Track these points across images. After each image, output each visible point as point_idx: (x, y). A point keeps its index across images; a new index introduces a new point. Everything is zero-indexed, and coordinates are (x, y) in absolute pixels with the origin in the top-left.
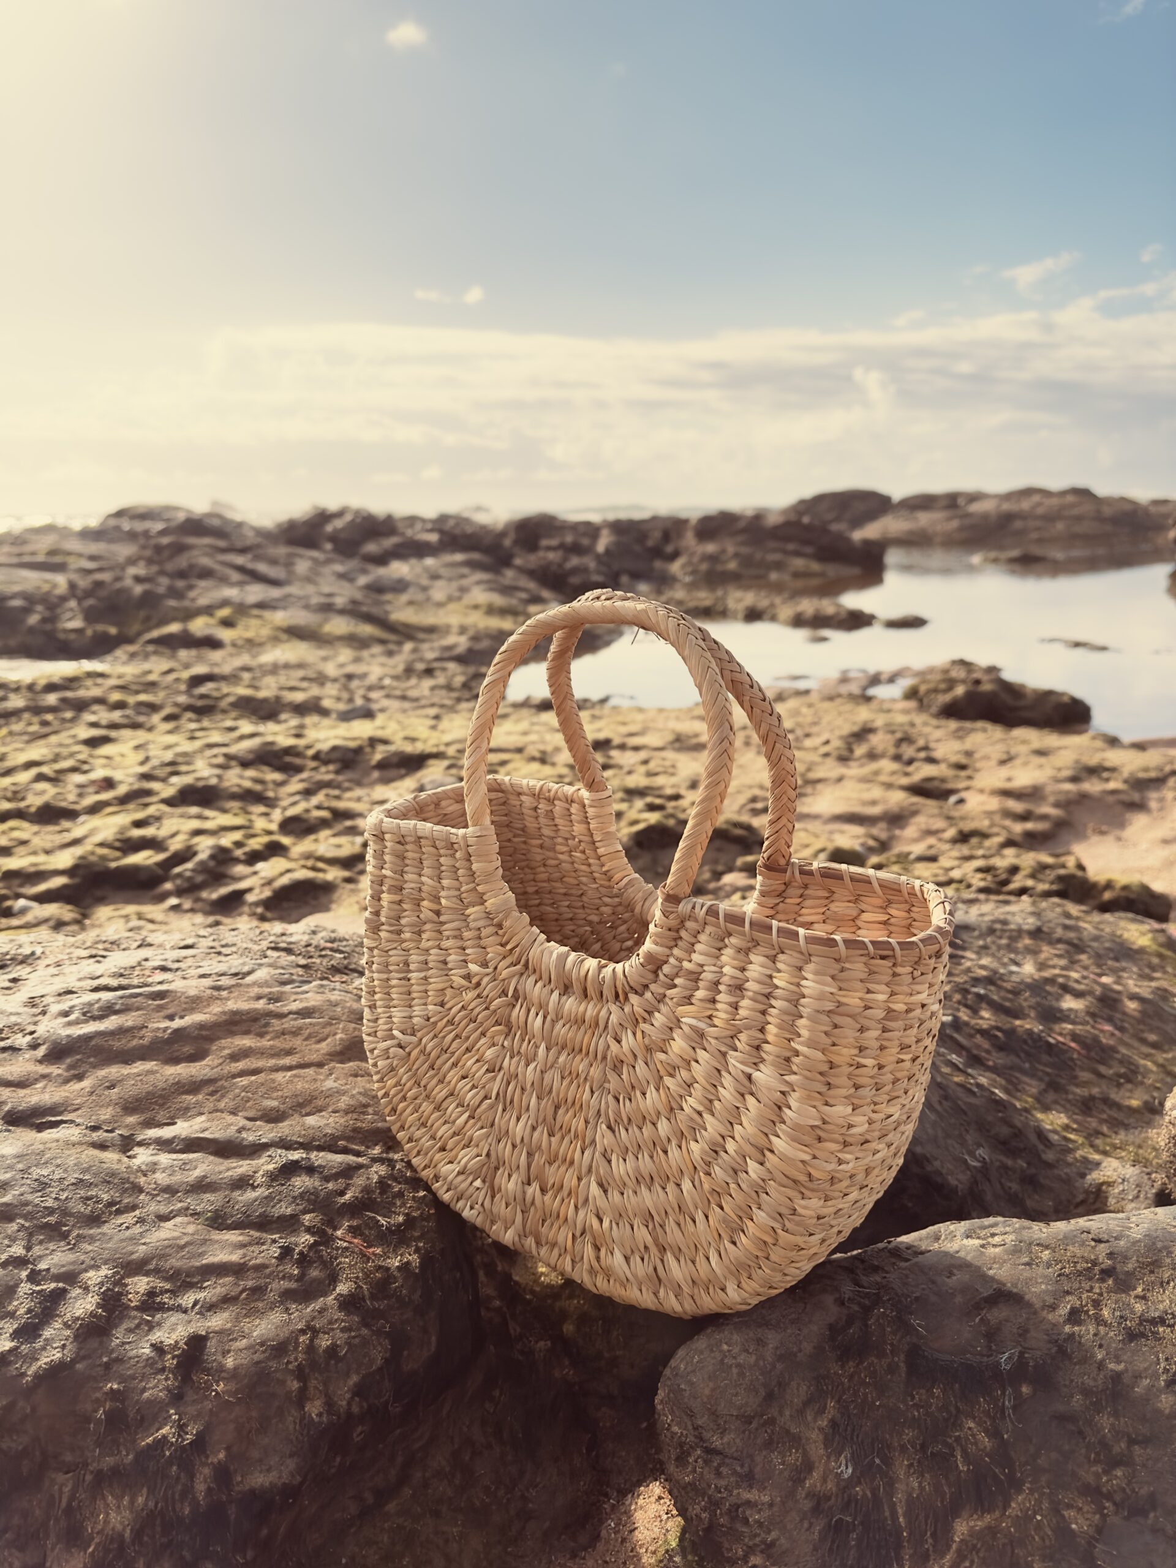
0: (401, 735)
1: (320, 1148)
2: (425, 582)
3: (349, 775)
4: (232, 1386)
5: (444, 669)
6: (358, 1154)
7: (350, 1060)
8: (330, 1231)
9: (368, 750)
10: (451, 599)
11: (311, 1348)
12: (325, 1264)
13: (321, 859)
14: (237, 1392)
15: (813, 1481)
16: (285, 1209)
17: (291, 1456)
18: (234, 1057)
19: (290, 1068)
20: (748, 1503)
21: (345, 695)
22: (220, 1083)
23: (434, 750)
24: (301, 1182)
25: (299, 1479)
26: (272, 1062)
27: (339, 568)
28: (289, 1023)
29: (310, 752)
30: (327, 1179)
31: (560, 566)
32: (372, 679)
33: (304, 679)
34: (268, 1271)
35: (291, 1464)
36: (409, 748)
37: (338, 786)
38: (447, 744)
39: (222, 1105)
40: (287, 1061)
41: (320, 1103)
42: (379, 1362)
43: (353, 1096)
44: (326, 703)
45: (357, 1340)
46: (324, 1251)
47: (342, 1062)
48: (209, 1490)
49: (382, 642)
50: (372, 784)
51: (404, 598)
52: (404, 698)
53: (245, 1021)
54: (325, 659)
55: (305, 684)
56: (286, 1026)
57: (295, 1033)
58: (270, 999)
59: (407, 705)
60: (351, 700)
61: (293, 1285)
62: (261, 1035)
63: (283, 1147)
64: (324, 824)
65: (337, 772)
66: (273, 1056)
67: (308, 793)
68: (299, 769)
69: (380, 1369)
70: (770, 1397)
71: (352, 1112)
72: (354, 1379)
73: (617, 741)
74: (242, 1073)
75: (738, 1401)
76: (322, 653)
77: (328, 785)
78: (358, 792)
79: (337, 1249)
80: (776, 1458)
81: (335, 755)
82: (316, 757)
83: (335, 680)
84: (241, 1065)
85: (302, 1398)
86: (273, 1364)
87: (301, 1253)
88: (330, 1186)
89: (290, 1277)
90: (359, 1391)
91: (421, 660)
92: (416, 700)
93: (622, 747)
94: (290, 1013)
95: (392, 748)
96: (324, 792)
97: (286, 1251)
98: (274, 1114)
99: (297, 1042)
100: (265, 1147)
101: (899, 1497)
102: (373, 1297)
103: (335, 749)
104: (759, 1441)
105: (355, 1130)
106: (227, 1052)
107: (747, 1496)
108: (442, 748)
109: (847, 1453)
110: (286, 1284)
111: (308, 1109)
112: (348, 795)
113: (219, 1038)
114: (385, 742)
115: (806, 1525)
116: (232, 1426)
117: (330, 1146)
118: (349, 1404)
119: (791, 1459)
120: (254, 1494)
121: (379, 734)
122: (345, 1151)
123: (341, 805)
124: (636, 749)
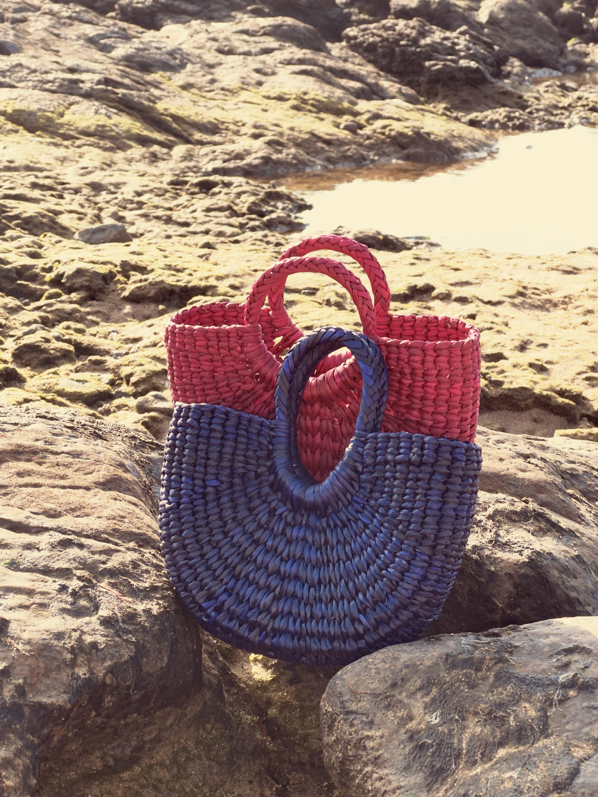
0: (162, 262)
1: (87, 537)
2: (211, 57)
3: (95, 306)
4: (28, 647)
5: (227, 185)
6: (116, 544)
7: (110, 489)
8: (94, 581)
9: (119, 277)
10: (245, 85)
11: (80, 640)
12: (91, 599)
13: (60, 393)
14: (30, 651)
15: (412, 725)
16: (62, 564)
17: (65, 692)
18: (20, 474)
19: (64, 487)
20: (368, 738)
21: (91, 212)
22: (10, 489)
23: (203, 283)
24: (74, 552)
25: (69, 706)
26: (50, 482)
27: (90, 30)
28: (61, 459)
29: (49, 277)
30: (93, 553)
31: (415, 42)
32: (127, 192)
33: (34, 186)
34: (50, 596)
35: (65, 697)
36: (170, 280)
37: (81, 320)
38: (219, 278)
39: (12, 502)
40: (62, 483)
41: (86, 510)
42: (126, 657)
43: (113, 510)
44: (64, 220)
45: (112, 643)
46: (91, 591)
47: (104, 490)
48: (13, 697)
49: (144, 141)
50: (123, 319)
51: (180, 78)
52: (169, 220)
53: (27, 452)
54: (63, 160)
55: (36, 194)
56: (60, 460)
57: (67, 466)
58: (46, 442)
59: (172, 229)
60: (98, 218)
61: (68, 607)
62: (40, 464)
63: (60, 532)
64: (66, 356)
65: (81, 302)
66: (50, 478)
67: (47, 323)
68: (35, 296)
69: (126, 662)
70: (394, 685)
71: (113, 519)
72: (108, 663)
73: (440, 289)
74: (26, 485)
75: (372, 686)
76: (61, 152)
77: (69, 316)
78: (104, 327)
79: (100, 592)
80: (390, 714)
81: (79, 281)
82: (56, 282)
83: (77, 191)
84: (27, 480)
85: (73, 664)
86: (55, 643)
87: (74, 590)
88: (96, 557)
89: (66, 602)
90: (111, 670)
91: (196, 170)
92: (186, 224)
93: (446, 297)
94: (63, 453)
95: (151, 277)
96: (65, 324)
97: (63, 588)
98: (53, 513)
99: (69, 472)
100: (47, 529)
101: (466, 736)
102: (124, 622)
103: (79, 272)
104: (381, 706)
105: (114, 530)
106: (14, 470)
107: (366, 733)
108: (212, 282)
109: (438, 713)
110: (63, 605)
111: (78, 513)
112: (93, 330)
113: (7, 461)
114: (142, 270)
115: (402, 746)
116: (27, 668)
117: (96, 536)
118: (104, 676)
119: (399, 714)
120: (41, 706)
121: (134, 260)
122: (107, 541)
123: (85, 340)
124: (463, 300)
